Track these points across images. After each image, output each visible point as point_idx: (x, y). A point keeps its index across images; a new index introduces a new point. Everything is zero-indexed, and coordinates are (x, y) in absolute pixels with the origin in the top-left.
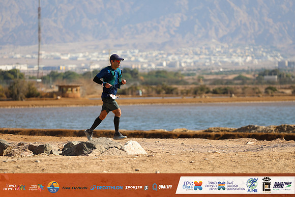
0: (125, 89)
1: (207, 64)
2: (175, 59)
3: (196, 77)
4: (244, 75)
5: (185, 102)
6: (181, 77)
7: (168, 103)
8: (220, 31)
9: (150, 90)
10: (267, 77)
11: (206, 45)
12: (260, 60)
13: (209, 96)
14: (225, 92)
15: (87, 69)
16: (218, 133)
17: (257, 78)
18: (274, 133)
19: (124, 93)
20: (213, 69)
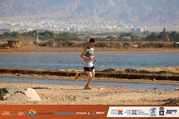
0: (46, 43)
1: (92, 29)
2: (74, 26)
3: (85, 36)
4: (112, 35)
5: (78, 51)
6: (77, 36)
7: (69, 51)
8: (99, 11)
9: (59, 43)
10: (124, 37)
12: (121, 27)
15: (25, 31)
17: (119, 37)
19: (44, 45)
20: (95, 32)
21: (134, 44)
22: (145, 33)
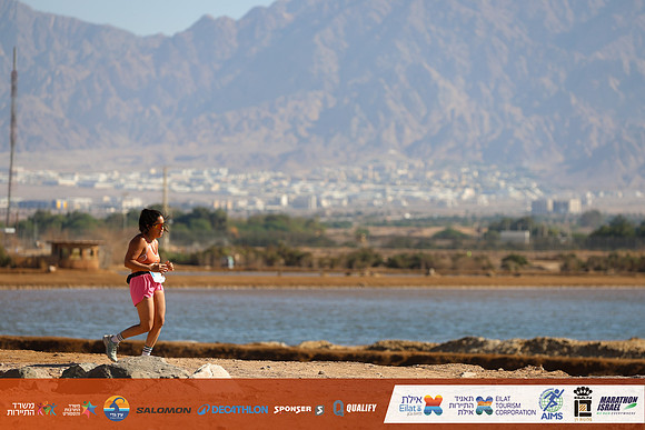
0: (198, 253)
1: (376, 203)
2: (306, 191)
3: (351, 231)
4: (457, 227)
5: (328, 285)
6: (321, 230)
7: (291, 284)
8: (408, 131)
9: (252, 255)
10: (507, 234)
11: (376, 161)
12: (493, 197)
13: (379, 272)
14: (416, 264)
15: (116, 207)
16: (396, 353)
17: (485, 234)
18: (519, 354)
19: (193, 262)
20: (389, 213)
21: (546, 259)
22: (585, 218)
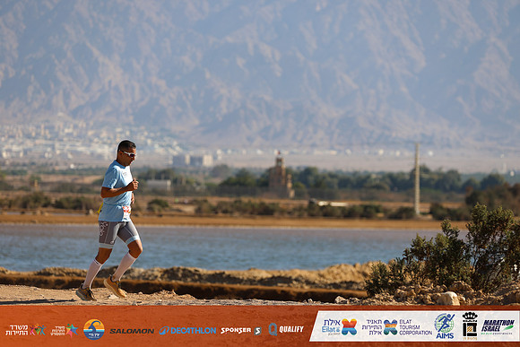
1: (46, 155)
8: (73, 98)
10: (152, 183)
11: (47, 121)
12: (141, 152)
13: (48, 212)
14: (78, 206)
18: (159, 280)
20: (57, 164)
21: (183, 203)
22: (216, 171)
